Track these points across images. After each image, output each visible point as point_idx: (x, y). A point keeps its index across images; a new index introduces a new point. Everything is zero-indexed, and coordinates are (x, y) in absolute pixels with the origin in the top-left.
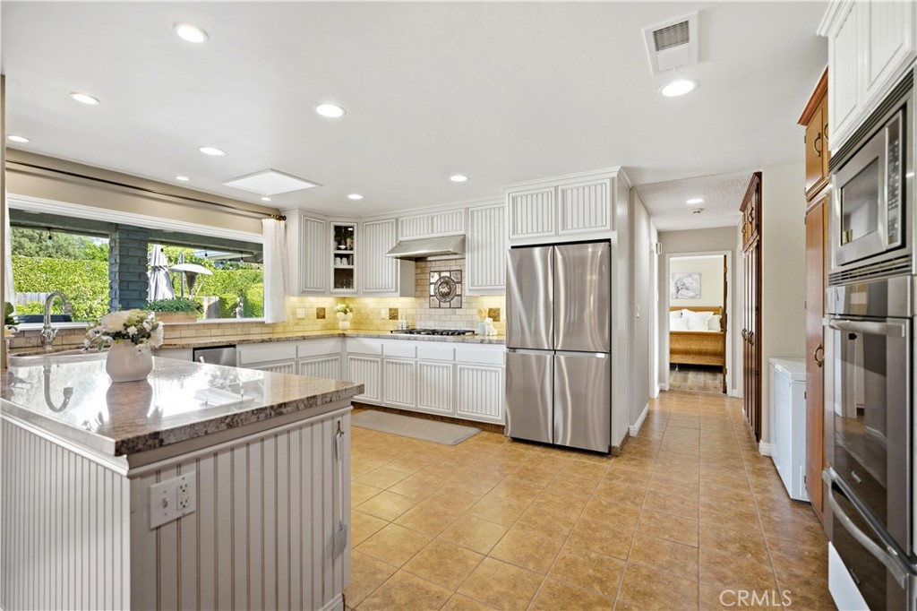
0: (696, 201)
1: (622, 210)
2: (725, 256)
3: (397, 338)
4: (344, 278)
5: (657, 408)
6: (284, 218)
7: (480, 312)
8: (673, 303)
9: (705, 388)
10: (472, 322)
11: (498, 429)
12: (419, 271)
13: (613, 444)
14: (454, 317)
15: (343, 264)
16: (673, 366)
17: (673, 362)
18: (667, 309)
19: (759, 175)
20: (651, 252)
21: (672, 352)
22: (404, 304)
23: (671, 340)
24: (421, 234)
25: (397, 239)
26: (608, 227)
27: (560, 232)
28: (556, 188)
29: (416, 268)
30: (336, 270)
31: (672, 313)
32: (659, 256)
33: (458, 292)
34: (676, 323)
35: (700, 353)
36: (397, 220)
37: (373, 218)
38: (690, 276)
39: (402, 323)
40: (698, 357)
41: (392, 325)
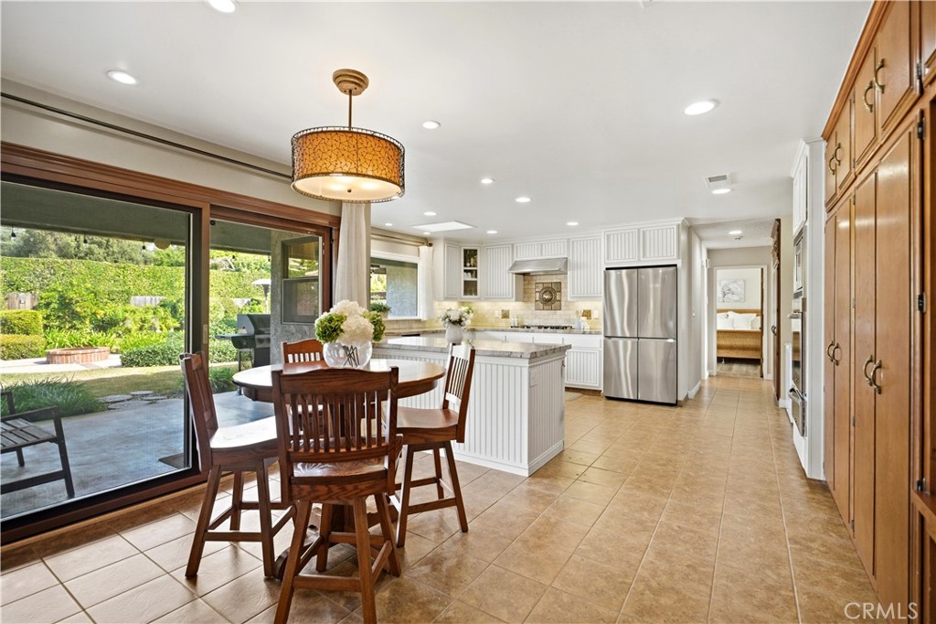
0: (737, 232)
1: (684, 237)
2: (762, 269)
3: (518, 331)
4: (470, 288)
5: (706, 384)
6: (431, 245)
7: (577, 312)
8: (720, 306)
9: (747, 374)
10: (569, 320)
11: (596, 392)
12: (527, 282)
13: (679, 399)
14: (555, 316)
15: (469, 278)
16: (719, 360)
17: (720, 356)
18: (715, 311)
19: (779, 220)
20: (702, 266)
21: (719, 347)
22: (514, 307)
23: (718, 337)
24: (532, 255)
25: (513, 259)
26: (675, 257)
27: (642, 259)
28: (639, 230)
29: (524, 280)
30: (465, 282)
31: (719, 315)
32: (708, 270)
33: (558, 298)
34: (723, 323)
35: (744, 348)
36: (512, 245)
37: (492, 243)
38: (735, 282)
39: (513, 320)
40: (741, 352)
41: (503, 323)
